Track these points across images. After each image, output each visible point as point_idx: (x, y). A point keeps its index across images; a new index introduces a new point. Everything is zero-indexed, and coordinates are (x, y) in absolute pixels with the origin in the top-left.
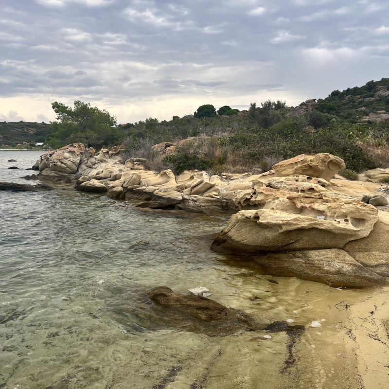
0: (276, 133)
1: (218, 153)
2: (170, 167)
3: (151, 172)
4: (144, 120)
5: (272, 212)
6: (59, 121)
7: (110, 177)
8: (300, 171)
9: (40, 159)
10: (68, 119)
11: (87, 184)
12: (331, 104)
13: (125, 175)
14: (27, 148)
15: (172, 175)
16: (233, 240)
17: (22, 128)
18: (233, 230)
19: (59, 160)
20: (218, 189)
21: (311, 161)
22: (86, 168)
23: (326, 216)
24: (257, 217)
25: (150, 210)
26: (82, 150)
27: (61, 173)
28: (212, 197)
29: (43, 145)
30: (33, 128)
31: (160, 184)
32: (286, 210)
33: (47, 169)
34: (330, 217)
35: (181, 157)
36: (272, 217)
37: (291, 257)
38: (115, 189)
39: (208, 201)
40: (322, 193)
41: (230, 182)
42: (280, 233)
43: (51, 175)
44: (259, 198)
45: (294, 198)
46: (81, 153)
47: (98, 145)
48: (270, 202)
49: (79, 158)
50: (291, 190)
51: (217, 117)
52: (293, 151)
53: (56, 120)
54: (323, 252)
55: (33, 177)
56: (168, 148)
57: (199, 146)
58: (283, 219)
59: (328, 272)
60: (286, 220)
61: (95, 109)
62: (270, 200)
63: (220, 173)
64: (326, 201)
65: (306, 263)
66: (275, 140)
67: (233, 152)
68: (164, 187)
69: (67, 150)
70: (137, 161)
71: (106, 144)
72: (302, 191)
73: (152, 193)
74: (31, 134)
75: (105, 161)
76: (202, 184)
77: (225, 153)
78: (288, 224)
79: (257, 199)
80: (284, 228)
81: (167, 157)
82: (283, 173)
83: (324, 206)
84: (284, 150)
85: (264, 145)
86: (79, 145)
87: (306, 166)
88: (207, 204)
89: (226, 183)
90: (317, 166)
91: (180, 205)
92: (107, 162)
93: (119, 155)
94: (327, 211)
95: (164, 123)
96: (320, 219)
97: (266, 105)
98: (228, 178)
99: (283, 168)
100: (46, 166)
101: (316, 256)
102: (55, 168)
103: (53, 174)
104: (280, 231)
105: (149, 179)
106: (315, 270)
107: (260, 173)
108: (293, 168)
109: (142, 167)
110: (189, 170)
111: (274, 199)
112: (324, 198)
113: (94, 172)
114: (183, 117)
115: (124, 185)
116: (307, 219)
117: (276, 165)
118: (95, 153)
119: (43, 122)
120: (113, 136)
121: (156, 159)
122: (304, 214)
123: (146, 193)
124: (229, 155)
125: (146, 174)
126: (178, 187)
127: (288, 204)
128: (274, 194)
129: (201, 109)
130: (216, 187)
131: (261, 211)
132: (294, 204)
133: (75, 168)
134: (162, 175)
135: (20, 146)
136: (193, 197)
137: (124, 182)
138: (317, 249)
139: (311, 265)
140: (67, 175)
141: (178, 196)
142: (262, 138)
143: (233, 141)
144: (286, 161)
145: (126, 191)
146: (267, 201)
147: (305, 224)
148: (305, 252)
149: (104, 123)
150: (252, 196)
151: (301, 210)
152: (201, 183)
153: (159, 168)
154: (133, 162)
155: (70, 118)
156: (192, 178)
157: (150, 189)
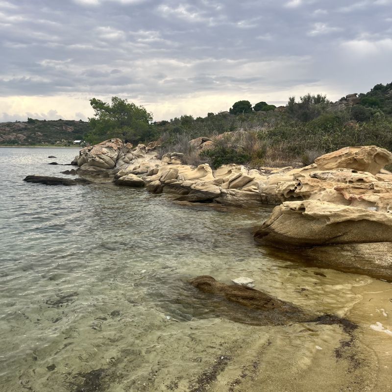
0: (317, 127)
1: (257, 146)
2: (207, 161)
3: (188, 167)
4: (179, 117)
5: (319, 203)
6: (97, 117)
7: (147, 172)
8: (344, 165)
9: (78, 154)
10: (105, 115)
11: (125, 178)
12: (374, 98)
13: (162, 169)
14: (66, 145)
15: (209, 169)
16: (276, 233)
17: (61, 126)
18: (276, 223)
19: (98, 155)
20: (257, 183)
21: (356, 154)
22: (124, 163)
23: (377, 207)
24: (302, 209)
25: (188, 203)
26: (119, 145)
27: (99, 168)
28: (251, 191)
29: (80, 143)
30: (71, 125)
31: (197, 179)
32: (333, 202)
33: (85, 164)
34: (383, 208)
35: (218, 151)
36: (319, 208)
37: (339, 251)
38: (153, 183)
39: (247, 195)
40: (373, 183)
41: (270, 176)
42: (327, 225)
43: (89, 170)
44: (304, 189)
45: (343, 189)
46: (119, 148)
47: (134, 141)
48: (316, 193)
49: (117, 153)
50: (338, 181)
51: (253, 113)
52: (335, 144)
53: (95, 117)
54: (374, 245)
55: (73, 172)
56: (205, 143)
57: (237, 140)
58: (331, 210)
59: (379, 266)
60: (335, 211)
61: (132, 106)
62: (316, 191)
63: (259, 167)
64: (378, 192)
65: (355, 257)
66: (316, 133)
67: (272, 146)
68: (201, 182)
69: (105, 146)
70: (174, 155)
71: (142, 140)
72: (351, 182)
73: (189, 187)
74: (69, 132)
75: (142, 156)
76: (241, 178)
77: (264, 147)
78: (336, 215)
79: (302, 191)
80: (332, 220)
81: (204, 152)
82: (326, 167)
83: (376, 196)
84: (326, 144)
85: (305, 139)
86: (117, 141)
87: (350, 159)
88: (246, 198)
89: (265, 177)
90: (363, 159)
91: (218, 199)
92: (144, 157)
93: (156, 151)
94: (379, 202)
95: (199, 119)
96: (372, 210)
97: (305, 99)
98: (268, 173)
99: (326, 162)
100: (84, 161)
101: (366, 249)
102: (94, 163)
103: (91, 169)
104: (328, 223)
105: (186, 173)
106: (365, 264)
107: (301, 167)
108: (336, 161)
109: (178, 162)
110: (227, 164)
111: (320, 190)
112: (375, 188)
113: (131, 168)
114: (219, 114)
115: (162, 179)
116: (358, 211)
117: (318, 158)
118: (132, 148)
119: (81, 120)
120: (149, 132)
121: (193, 153)
122: (353, 206)
123: (183, 187)
124: (268, 149)
125: (183, 168)
126: (215, 181)
127: (335, 195)
128: (320, 185)
129: (237, 105)
130: (255, 181)
131: (307, 202)
132: (342, 195)
133: (113, 163)
134: (199, 169)
135: (59, 143)
136: (231, 191)
137: (162, 177)
138: (367, 243)
139: (361, 258)
140: (105, 170)
141: (216, 190)
142: (302, 132)
143: (271, 134)
144: (329, 154)
145: (163, 185)
146: (312, 193)
147: (354, 216)
148: (354, 245)
149: (140, 119)
150: (296, 188)
151: (350, 201)
152: (240, 176)
153: (196, 162)
154: (170, 157)
155: (107, 115)
156: (230, 172)
157: (187, 183)
